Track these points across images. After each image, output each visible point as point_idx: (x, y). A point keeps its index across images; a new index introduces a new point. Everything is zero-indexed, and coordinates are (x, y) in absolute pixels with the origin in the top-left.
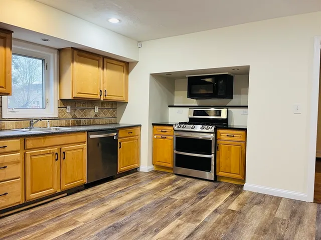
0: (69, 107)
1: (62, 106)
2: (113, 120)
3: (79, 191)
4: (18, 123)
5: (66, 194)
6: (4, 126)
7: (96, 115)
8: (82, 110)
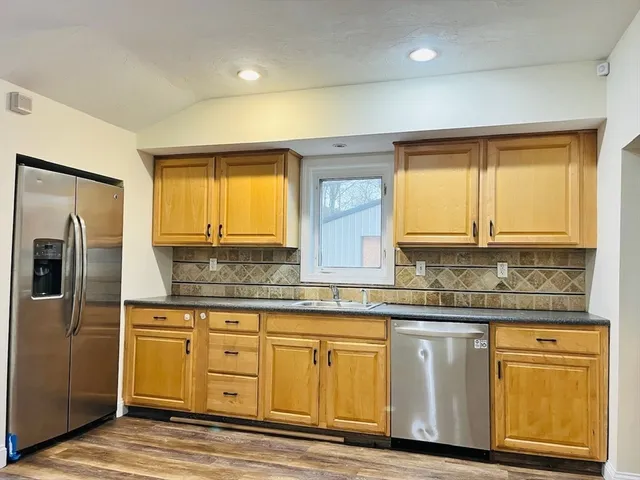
0: (421, 265)
1: (406, 261)
2: (569, 302)
3: (376, 446)
4: (323, 291)
5: (341, 440)
6: (303, 295)
7: (501, 285)
8: (458, 270)
